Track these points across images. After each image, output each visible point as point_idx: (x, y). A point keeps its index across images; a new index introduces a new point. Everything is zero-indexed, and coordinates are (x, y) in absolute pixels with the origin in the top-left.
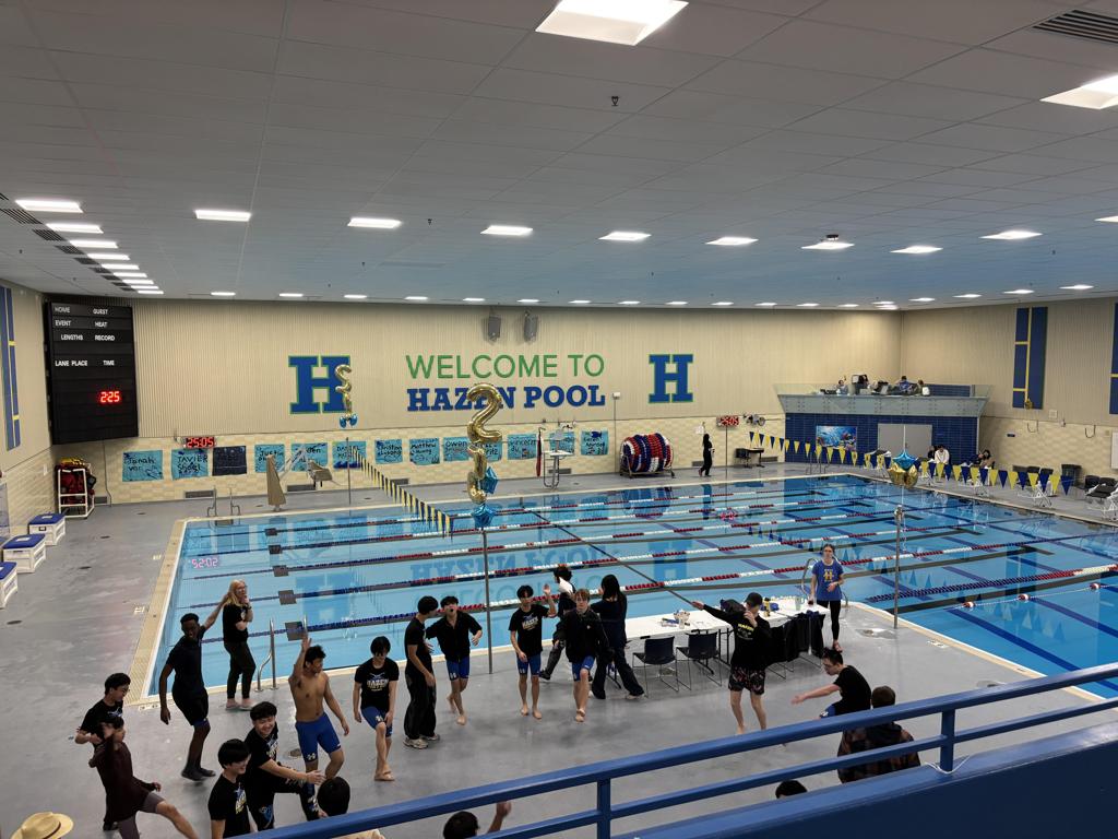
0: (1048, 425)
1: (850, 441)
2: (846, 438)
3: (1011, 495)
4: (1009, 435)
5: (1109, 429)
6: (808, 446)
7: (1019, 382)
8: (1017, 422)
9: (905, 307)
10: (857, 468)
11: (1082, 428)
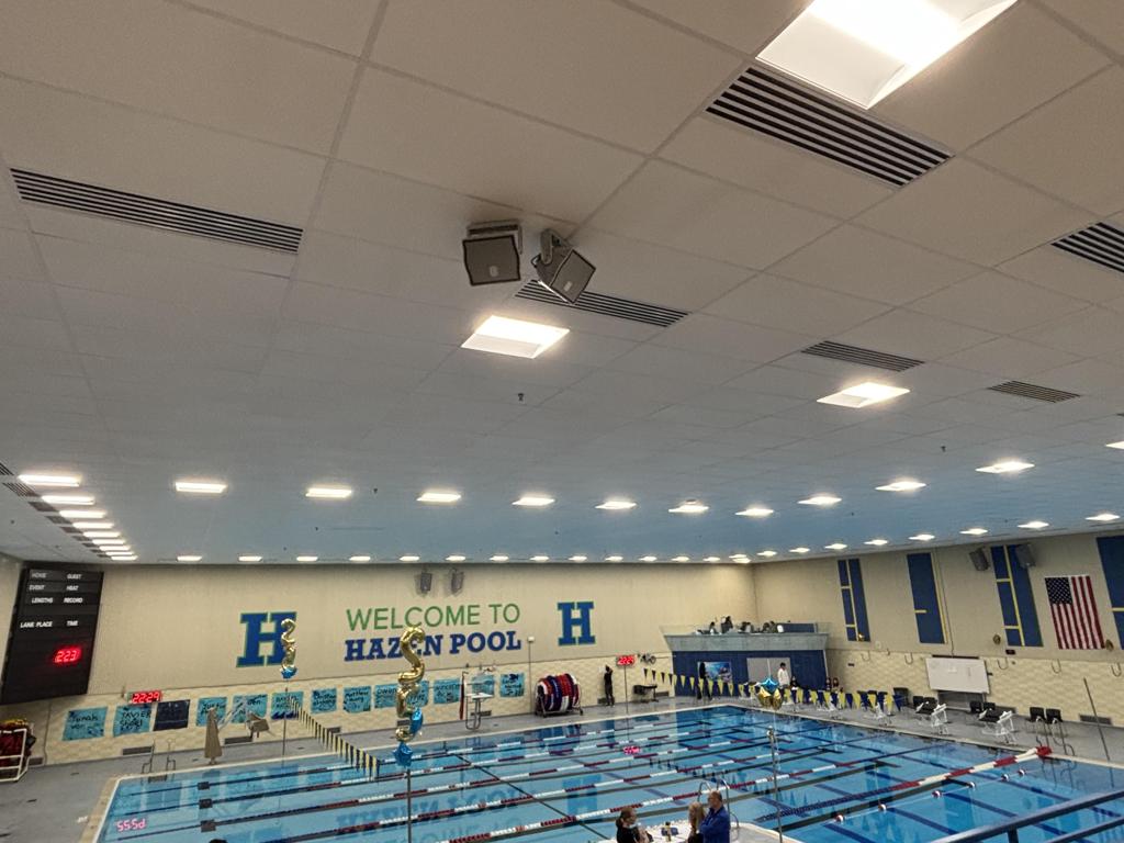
0: (879, 655)
1: (726, 675)
2: (723, 672)
3: (858, 717)
4: (850, 665)
5: (922, 655)
6: (692, 680)
7: (849, 620)
8: (855, 653)
9: (756, 561)
10: (734, 699)
11: (901, 656)
